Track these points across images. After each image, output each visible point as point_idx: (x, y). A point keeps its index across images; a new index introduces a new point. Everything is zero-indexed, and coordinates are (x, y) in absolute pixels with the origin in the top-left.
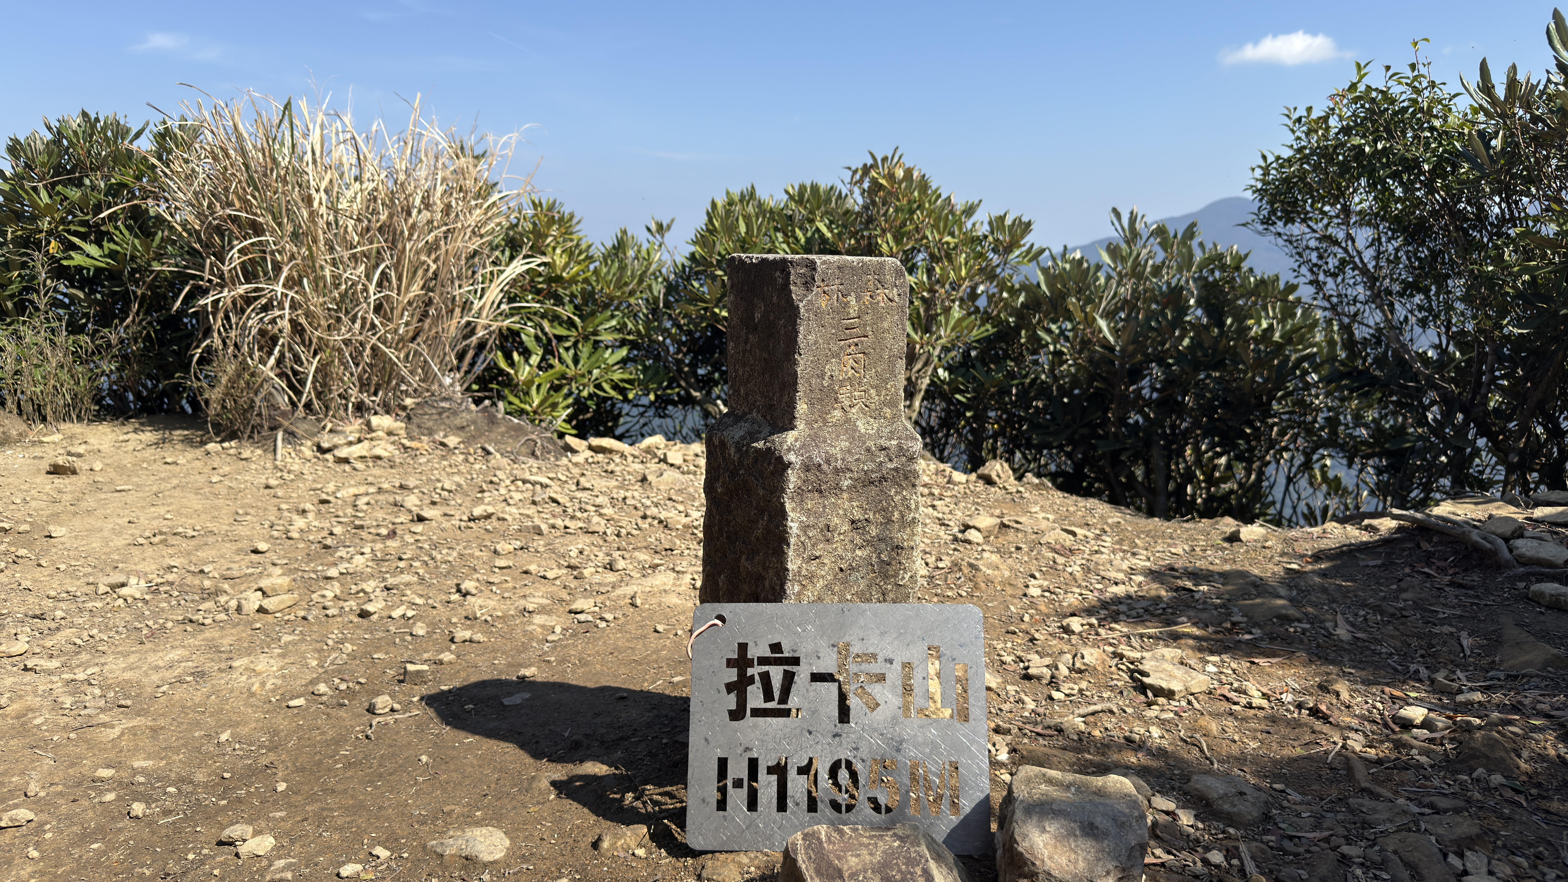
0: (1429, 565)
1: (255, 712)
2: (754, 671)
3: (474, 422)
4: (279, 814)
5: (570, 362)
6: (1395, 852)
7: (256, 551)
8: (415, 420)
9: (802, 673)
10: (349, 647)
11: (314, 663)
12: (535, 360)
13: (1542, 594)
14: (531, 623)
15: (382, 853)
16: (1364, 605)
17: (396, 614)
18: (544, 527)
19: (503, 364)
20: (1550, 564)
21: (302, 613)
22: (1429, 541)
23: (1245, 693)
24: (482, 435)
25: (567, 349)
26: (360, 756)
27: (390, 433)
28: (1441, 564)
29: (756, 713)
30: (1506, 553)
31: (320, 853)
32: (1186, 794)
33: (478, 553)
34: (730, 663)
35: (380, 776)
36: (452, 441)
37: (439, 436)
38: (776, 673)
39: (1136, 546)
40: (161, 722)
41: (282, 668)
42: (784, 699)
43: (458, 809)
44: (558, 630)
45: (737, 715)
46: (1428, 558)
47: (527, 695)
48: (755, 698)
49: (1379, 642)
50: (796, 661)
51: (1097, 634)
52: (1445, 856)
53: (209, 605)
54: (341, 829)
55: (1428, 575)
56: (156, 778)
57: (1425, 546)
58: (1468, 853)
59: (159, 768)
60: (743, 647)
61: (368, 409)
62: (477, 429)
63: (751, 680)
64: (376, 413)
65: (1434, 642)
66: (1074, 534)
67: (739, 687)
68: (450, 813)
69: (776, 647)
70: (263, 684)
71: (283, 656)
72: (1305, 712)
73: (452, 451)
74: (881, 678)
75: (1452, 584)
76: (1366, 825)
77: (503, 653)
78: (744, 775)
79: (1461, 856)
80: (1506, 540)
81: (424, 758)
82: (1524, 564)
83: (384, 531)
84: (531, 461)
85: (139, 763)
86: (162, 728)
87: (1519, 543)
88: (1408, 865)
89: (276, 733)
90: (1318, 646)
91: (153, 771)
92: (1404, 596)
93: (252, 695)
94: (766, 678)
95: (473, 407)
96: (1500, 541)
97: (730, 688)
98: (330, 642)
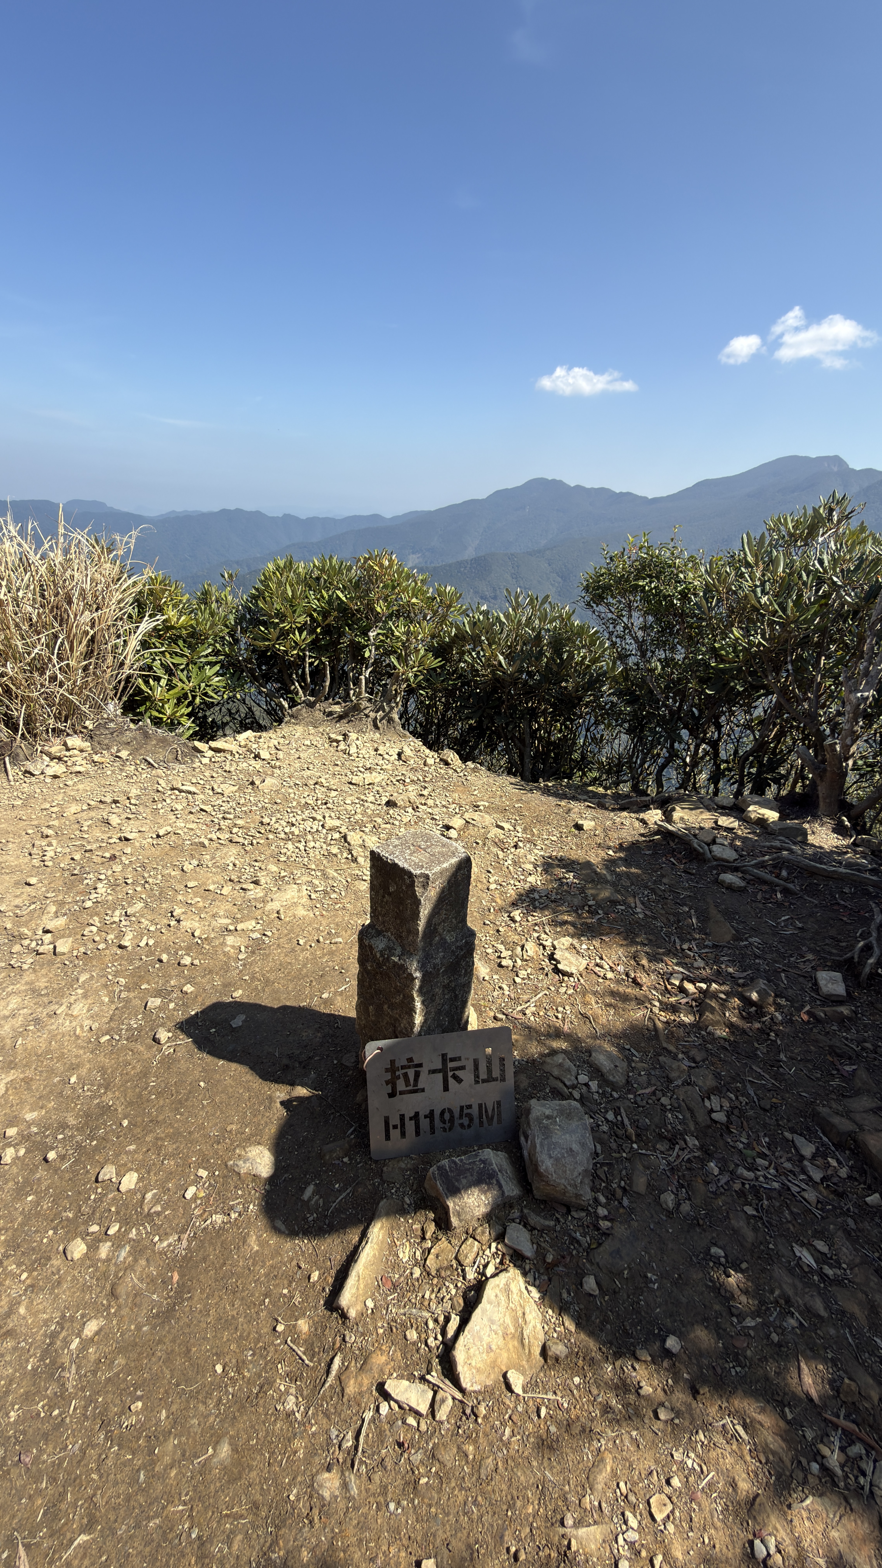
0: (674, 857)
1: (85, 1053)
2: (400, 1073)
3: (135, 738)
4: (132, 1147)
5: (185, 679)
6: (683, 1100)
7: (29, 885)
8: (96, 739)
9: (424, 1072)
10: (122, 981)
11: (107, 999)
12: (163, 682)
13: (724, 881)
14: (226, 945)
15: (203, 1173)
16: (646, 887)
17: (142, 944)
18: (206, 842)
19: (143, 687)
20: (728, 861)
21: (82, 950)
22: (674, 841)
23: (602, 967)
24: (141, 747)
25: (182, 671)
26: (163, 1085)
27: (82, 751)
28: (679, 856)
29: (401, 1093)
30: (709, 856)
31: (168, 1179)
32: (591, 1066)
33: (173, 873)
34: (387, 1070)
35: (180, 1102)
36: (124, 754)
37: (114, 750)
38: (411, 1073)
39: (533, 835)
40: (29, 1073)
41: (88, 1011)
42: (416, 1084)
43: (234, 1127)
44: (243, 949)
45: (392, 1095)
46: (673, 852)
47: (243, 1017)
48: (401, 1085)
49: (655, 918)
50: (420, 1065)
51: (527, 920)
52: (703, 1100)
53: (17, 948)
54: (173, 1156)
55: (674, 864)
56: (44, 1126)
57: (672, 844)
58: (712, 1097)
59: (43, 1117)
60: (392, 1062)
61: (62, 731)
62: (138, 743)
63: (398, 1077)
64: (68, 735)
65: (681, 918)
66: (502, 828)
67: (392, 1082)
68: (231, 1131)
69: (410, 1060)
70: (82, 1027)
71: (85, 996)
72: (630, 980)
73: (124, 762)
74: (463, 1068)
75: (685, 872)
76: (670, 1081)
77: (217, 974)
78: (398, 1123)
79: (709, 1099)
80: (708, 845)
81: (202, 1084)
82: (716, 860)
83: (107, 855)
84: (177, 767)
85: (30, 1116)
86: (32, 1079)
87: (715, 848)
88: (689, 1109)
89: (103, 1070)
90: (630, 923)
91: (40, 1120)
92: (665, 880)
93: (78, 1037)
94: (406, 1075)
95: (132, 726)
96: (706, 847)
97: (387, 1083)
98: (110, 977)
